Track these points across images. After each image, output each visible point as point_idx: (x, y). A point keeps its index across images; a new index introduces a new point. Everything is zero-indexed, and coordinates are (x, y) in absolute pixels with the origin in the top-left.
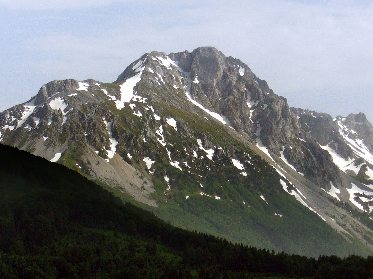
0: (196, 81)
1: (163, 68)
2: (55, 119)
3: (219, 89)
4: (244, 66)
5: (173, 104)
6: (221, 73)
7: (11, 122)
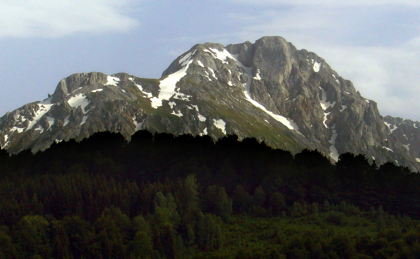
0: (258, 77)
1: (217, 61)
2: (72, 119)
3: (286, 87)
4: (320, 60)
5: (225, 103)
6: (289, 68)
7: (20, 123)
